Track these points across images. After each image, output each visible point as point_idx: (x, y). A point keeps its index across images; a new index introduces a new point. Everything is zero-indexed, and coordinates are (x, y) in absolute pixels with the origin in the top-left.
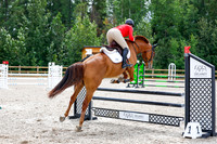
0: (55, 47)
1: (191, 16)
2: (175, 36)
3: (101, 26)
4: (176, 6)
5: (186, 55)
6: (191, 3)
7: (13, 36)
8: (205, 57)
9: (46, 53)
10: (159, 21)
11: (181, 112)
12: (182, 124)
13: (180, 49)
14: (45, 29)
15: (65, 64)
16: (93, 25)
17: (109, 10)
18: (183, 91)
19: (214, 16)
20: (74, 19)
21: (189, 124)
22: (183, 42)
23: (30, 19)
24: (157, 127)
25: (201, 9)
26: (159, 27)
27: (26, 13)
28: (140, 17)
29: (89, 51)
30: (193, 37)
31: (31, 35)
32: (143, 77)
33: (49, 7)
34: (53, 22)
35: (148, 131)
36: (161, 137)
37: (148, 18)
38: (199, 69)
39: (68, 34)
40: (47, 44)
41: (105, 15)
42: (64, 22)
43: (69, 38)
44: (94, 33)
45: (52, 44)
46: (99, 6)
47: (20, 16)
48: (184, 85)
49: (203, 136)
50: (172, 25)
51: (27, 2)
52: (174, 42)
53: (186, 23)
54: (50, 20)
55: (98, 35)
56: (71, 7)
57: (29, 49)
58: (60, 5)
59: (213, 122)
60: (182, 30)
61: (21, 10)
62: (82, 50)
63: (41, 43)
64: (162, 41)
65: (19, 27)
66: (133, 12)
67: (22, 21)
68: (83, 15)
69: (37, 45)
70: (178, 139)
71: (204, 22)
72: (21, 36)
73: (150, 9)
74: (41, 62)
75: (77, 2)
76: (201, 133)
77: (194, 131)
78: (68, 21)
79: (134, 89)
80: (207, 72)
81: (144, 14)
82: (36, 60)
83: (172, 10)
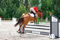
0: (14, 13)
1: (52, 4)
2: (47, 10)
3: (27, 7)
4: (48, 2)
5: (50, 15)
6: (52, 1)
7: (3, 10)
8: (56, 16)
9: (12, 15)
10: (43, 6)
11: (49, 31)
12: (49, 35)
13: (49, 14)
14: (11, 8)
15: (17, 18)
16: (25, 7)
17: (29, 3)
18: (50, 25)
19: (58, 5)
20: (20, 5)
21: (51, 35)
22: (50, 12)
23: (7, 5)
24: (42, 35)
25: (55, 3)
26: (43, 8)
27: (6, 4)
28: (38, 5)
29: (24, 14)
30: (52, 10)
31: (7, 10)
32: (39, 21)
33: (13, 2)
34: (14, 6)
35: (40, 36)
36: (44, 38)
37: (40, 5)
38: (54, 19)
39: (18, 9)
40: (12, 12)
41: (28, 4)
42: (17, 6)
43: (18, 11)
44: (25, 9)
45: (14, 12)
46: (26, 2)
47: (5, 5)
48: (50, 24)
49: (55, 38)
50: (47, 7)
51: (6, 1)
52: (47, 12)
53: (50, 6)
54: (13, 6)
55: (26, 10)
56: (19, 2)
57: (7, 14)
58: (16, 1)
59: (58, 34)
60: (49, 8)
61: (5, 3)
62: (22, 14)
63: (11, 12)
64: (44, 12)
65: (4, 7)
66: (36, 3)
67: (5, 6)
68: (22, 4)
69: (9, 13)
70: (48, 39)
71: (55, 6)
72: (5, 10)
73: (41, 3)
74: (10, 17)
75: (20, 1)
76: (55, 37)
77: (53, 36)
78: (18, 6)
79: (36, 25)
80: (56, 20)
81: (39, 4)
82: (9, 17)
83: (47, 3)
